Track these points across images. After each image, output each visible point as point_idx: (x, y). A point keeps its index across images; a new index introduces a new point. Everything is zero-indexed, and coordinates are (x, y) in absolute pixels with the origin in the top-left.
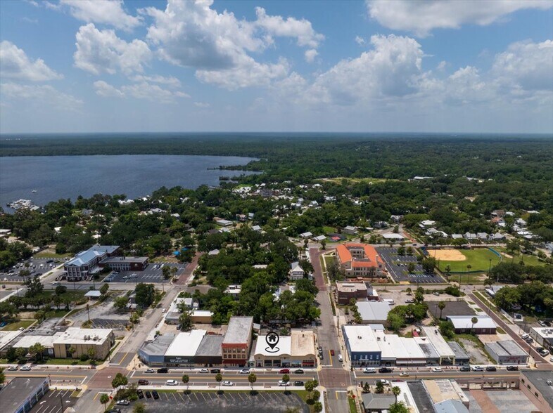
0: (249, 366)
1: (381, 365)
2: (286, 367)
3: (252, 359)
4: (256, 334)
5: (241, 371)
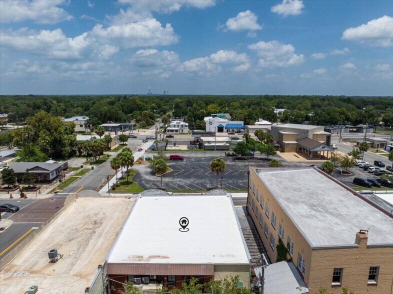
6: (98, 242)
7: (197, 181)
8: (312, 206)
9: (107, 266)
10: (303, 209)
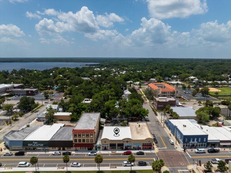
0: (96, 149)
1: (207, 147)
2: (128, 149)
3: (99, 143)
4: (102, 126)
5: (89, 153)
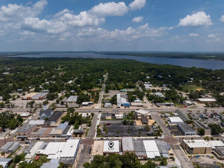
6: (101, 149)
7: (114, 134)
8: (127, 145)
9: (103, 152)
10: (125, 146)
